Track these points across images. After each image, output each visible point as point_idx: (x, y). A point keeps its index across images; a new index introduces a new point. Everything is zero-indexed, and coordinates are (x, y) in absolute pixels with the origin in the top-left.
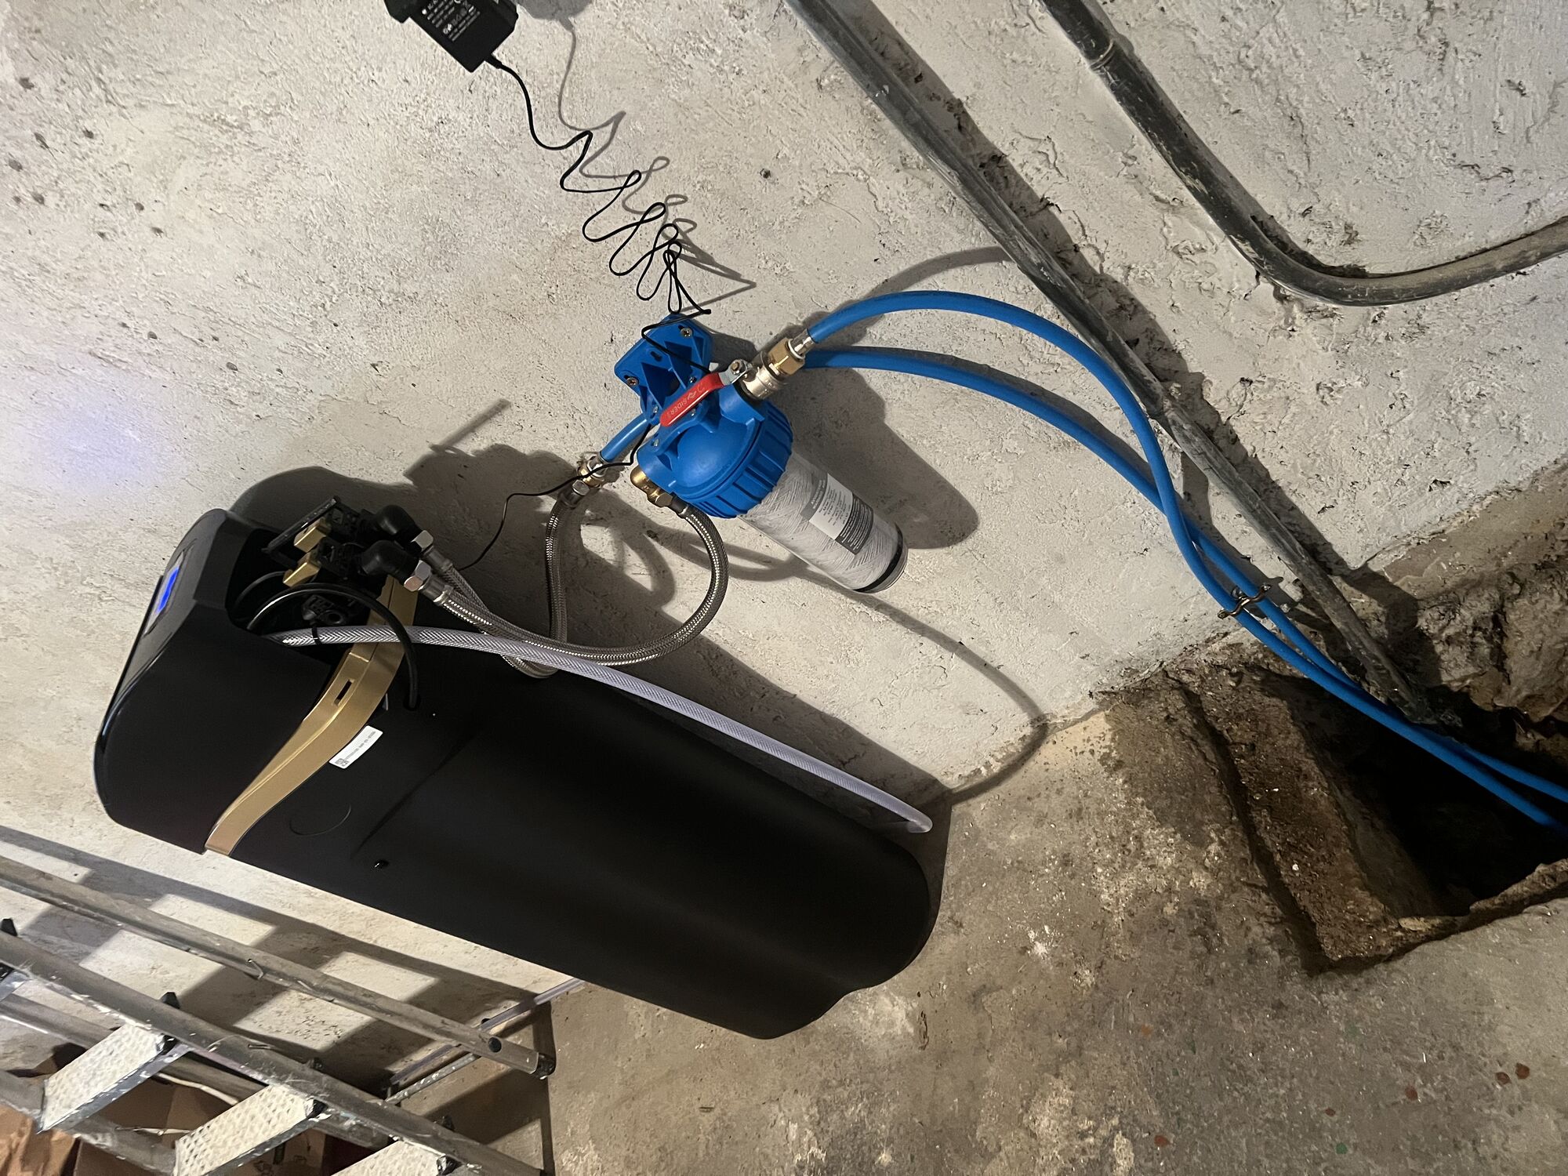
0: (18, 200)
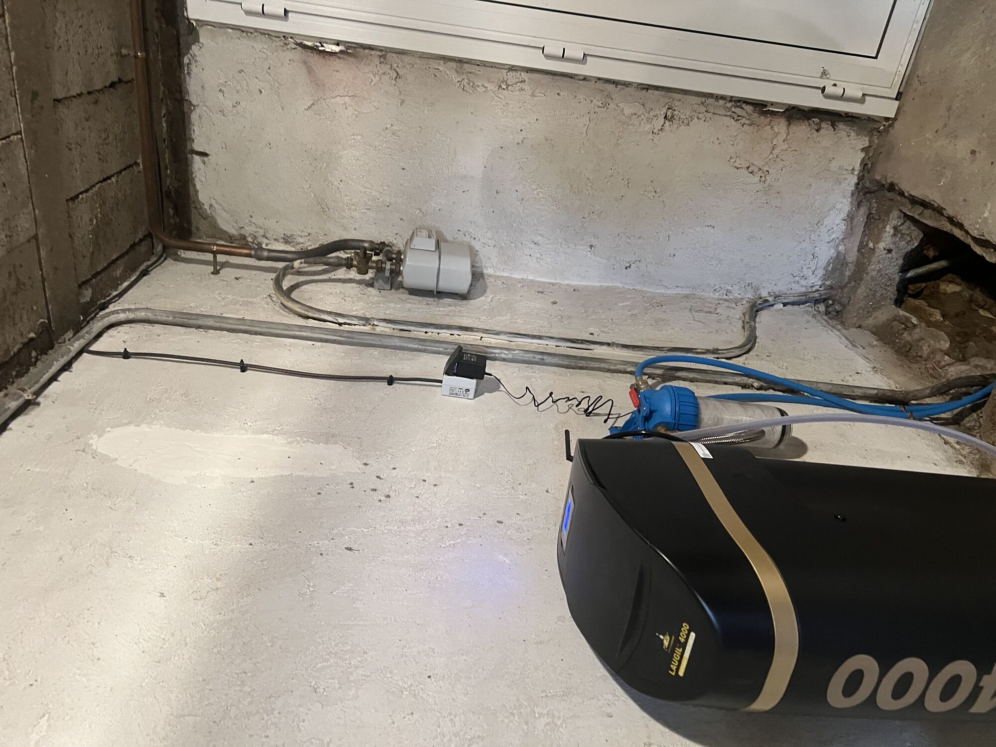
0: (380, 501)
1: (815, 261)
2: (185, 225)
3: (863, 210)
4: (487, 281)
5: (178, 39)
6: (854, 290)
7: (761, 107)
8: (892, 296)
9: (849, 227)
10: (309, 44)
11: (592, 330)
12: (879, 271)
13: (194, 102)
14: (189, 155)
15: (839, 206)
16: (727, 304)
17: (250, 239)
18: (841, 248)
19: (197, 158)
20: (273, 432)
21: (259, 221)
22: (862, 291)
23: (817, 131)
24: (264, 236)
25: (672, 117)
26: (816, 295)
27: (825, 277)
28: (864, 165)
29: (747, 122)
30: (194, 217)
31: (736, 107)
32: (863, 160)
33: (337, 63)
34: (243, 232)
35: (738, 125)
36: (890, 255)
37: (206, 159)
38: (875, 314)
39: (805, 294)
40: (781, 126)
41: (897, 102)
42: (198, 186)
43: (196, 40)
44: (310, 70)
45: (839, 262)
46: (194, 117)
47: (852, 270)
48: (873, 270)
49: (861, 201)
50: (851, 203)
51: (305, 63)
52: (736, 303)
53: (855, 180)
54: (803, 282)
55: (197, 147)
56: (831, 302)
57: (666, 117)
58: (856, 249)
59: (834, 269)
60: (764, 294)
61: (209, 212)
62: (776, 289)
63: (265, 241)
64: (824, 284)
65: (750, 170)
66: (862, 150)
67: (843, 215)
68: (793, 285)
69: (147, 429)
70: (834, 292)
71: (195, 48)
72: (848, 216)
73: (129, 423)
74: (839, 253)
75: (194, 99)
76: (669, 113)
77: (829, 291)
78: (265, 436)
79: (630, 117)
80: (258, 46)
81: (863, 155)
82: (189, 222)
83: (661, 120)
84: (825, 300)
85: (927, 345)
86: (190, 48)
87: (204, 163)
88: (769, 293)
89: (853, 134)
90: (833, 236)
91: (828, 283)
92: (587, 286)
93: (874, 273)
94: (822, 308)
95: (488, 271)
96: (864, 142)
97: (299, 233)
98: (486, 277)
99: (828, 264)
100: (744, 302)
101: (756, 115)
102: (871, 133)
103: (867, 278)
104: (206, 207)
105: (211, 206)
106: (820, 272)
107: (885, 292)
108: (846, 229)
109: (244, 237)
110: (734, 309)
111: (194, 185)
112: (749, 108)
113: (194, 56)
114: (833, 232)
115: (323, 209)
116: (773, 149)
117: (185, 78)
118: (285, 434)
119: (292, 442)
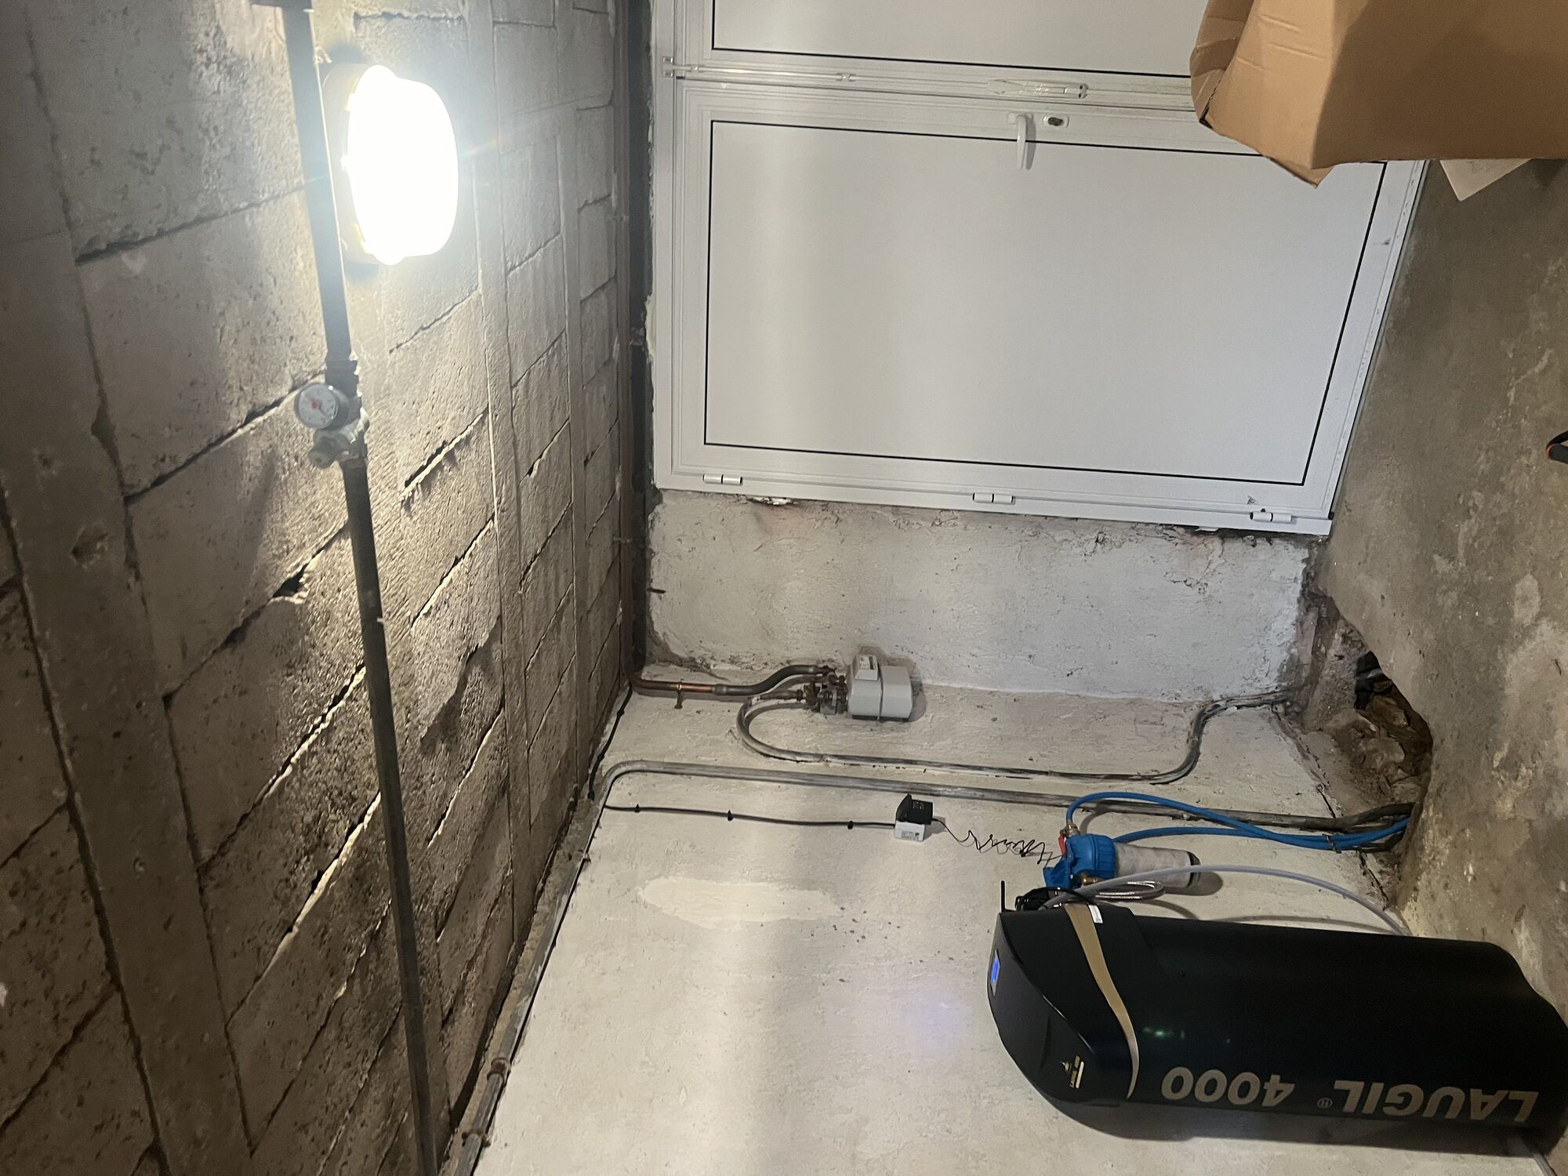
0: (858, 941)
1: (1268, 664)
2: (640, 651)
3: (1312, 615)
4: (926, 694)
5: (644, 502)
6: (1311, 692)
7: (1193, 530)
8: (1351, 700)
9: (1300, 632)
10: (759, 499)
11: (1031, 754)
12: (1333, 676)
13: (655, 550)
14: (647, 593)
15: (1286, 612)
16: (1175, 710)
17: (699, 661)
18: (1293, 651)
19: (654, 595)
20: (766, 880)
21: (709, 645)
22: (1318, 695)
23: (1254, 546)
24: (712, 658)
25: (1104, 540)
26: (1272, 697)
27: (1281, 678)
28: (1306, 574)
29: (1179, 541)
30: (649, 644)
31: (1166, 529)
32: (1305, 570)
33: (783, 513)
34: (692, 655)
35: (1171, 544)
36: (1342, 662)
37: (662, 595)
38: (1335, 717)
39: (1259, 697)
40: (1216, 543)
41: (1330, 521)
42: (654, 617)
43: (660, 501)
44: (759, 519)
45: (1293, 665)
46: (654, 561)
47: (1308, 671)
48: (1327, 675)
49: (1310, 606)
50: (1299, 608)
51: (755, 514)
52: (1185, 708)
53: (1299, 588)
54: (1258, 685)
55: (654, 586)
56: (1288, 703)
57: (1097, 541)
58: (1310, 651)
59: (1289, 671)
60: (1216, 697)
61: (662, 639)
62: (1229, 692)
63: (713, 662)
64: (1280, 685)
65: (1188, 583)
66: (1303, 561)
67: (1292, 620)
68: (1247, 687)
69: (674, 881)
70: (1290, 694)
71: (658, 508)
72: (1297, 621)
73: (660, 875)
74: (1292, 656)
75: (654, 547)
76: (1101, 537)
77: (1285, 693)
78: (761, 884)
79: (1060, 543)
80: (714, 503)
81: (1304, 566)
82: (644, 649)
83: (1093, 543)
84: (1283, 702)
85: (1380, 758)
86: (654, 508)
87: (661, 598)
88: (1221, 696)
89: (1291, 548)
90: (1285, 639)
91: (1284, 684)
92: (1029, 694)
93: (1329, 678)
94: (1280, 709)
95: (927, 682)
96: (1304, 553)
97: (745, 654)
98: (925, 690)
99: (1282, 666)
100: (1194, 707)
101: (1189, 535)
102: (1310, 547)
103: (1322, 682)
104: (660, 635)
105: (664, 634)
106: (1275, 674)
107: (1342, 696)
108: (1297, 633)
109: (693, 660)
110: (1182, 717)
111: (651, 618)
112: (1181, 530)
113: (657, 514)
114: (1283, 636)
115: (767, 633)
116: (1209, 563)
117: (648, 533)
118: (776, 881)
119: (782, 890)
